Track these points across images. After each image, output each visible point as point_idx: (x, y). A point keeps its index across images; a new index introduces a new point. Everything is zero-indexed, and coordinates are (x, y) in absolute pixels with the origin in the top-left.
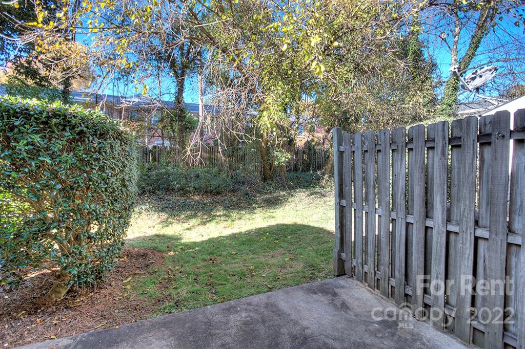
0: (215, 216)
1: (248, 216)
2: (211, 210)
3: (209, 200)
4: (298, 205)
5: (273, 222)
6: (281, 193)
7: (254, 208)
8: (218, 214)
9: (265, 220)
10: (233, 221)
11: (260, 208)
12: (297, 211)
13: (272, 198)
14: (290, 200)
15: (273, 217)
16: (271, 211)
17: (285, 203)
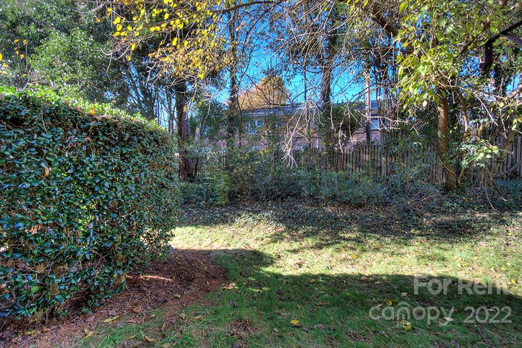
0: (341, 238)
1: (393, 247)
2: (341, 228)
3: (345, 214)
4: (512, 243)
5: (434, 270)
6: (478, 215)
7: (411, 236)
8: (347, 236)
9: (421, 260)
10: (364, 251)
11: (422, 236)
12: (505, 255)
13: (453, 222)
14: (494, 230)
15: (443, 259)
16: (442, 246)
17: (482, 234)
